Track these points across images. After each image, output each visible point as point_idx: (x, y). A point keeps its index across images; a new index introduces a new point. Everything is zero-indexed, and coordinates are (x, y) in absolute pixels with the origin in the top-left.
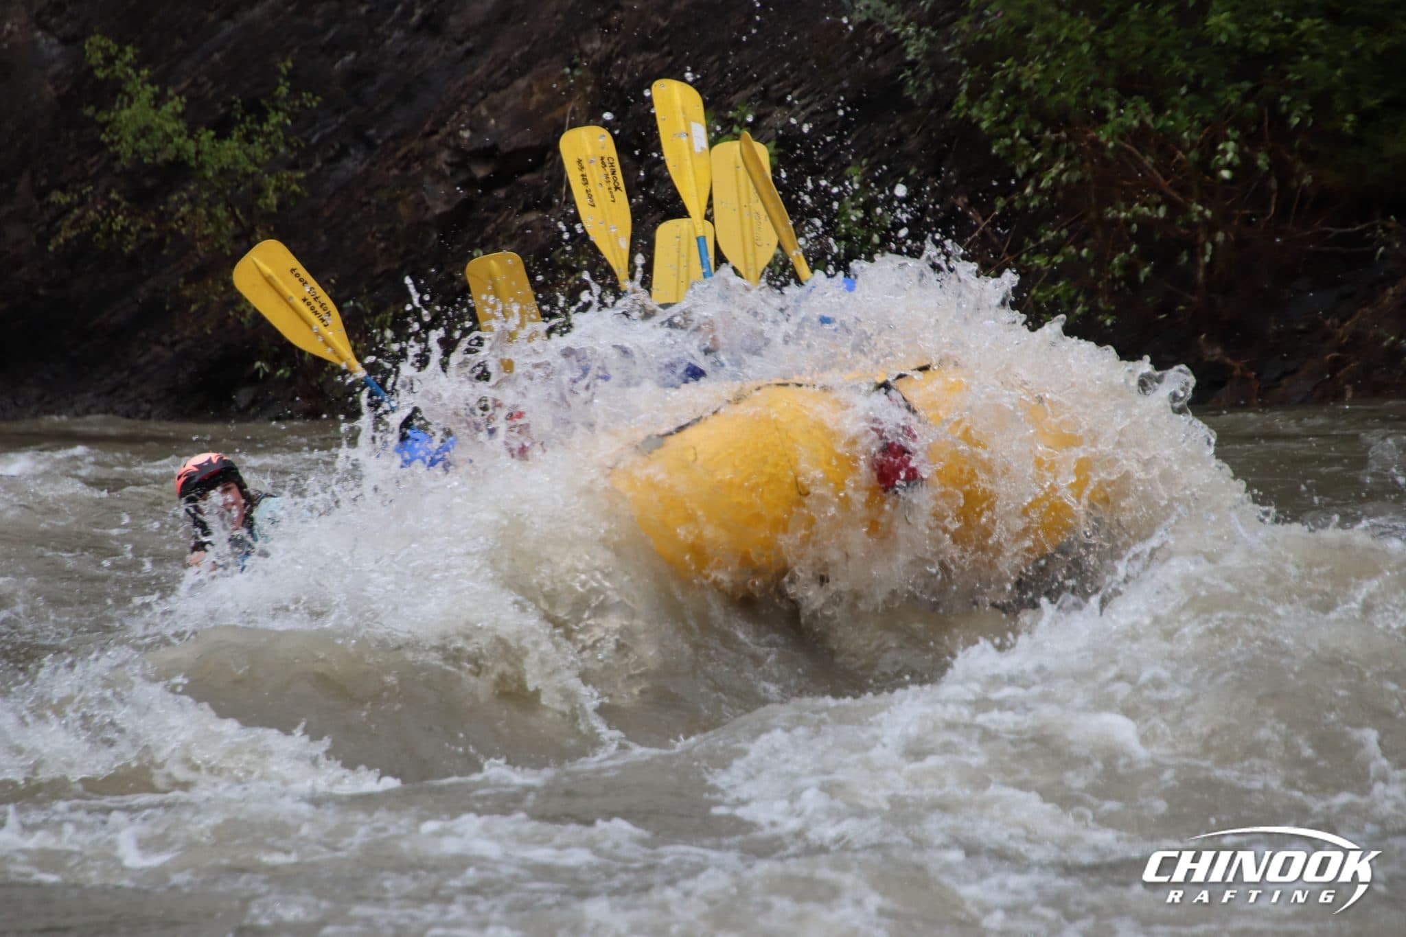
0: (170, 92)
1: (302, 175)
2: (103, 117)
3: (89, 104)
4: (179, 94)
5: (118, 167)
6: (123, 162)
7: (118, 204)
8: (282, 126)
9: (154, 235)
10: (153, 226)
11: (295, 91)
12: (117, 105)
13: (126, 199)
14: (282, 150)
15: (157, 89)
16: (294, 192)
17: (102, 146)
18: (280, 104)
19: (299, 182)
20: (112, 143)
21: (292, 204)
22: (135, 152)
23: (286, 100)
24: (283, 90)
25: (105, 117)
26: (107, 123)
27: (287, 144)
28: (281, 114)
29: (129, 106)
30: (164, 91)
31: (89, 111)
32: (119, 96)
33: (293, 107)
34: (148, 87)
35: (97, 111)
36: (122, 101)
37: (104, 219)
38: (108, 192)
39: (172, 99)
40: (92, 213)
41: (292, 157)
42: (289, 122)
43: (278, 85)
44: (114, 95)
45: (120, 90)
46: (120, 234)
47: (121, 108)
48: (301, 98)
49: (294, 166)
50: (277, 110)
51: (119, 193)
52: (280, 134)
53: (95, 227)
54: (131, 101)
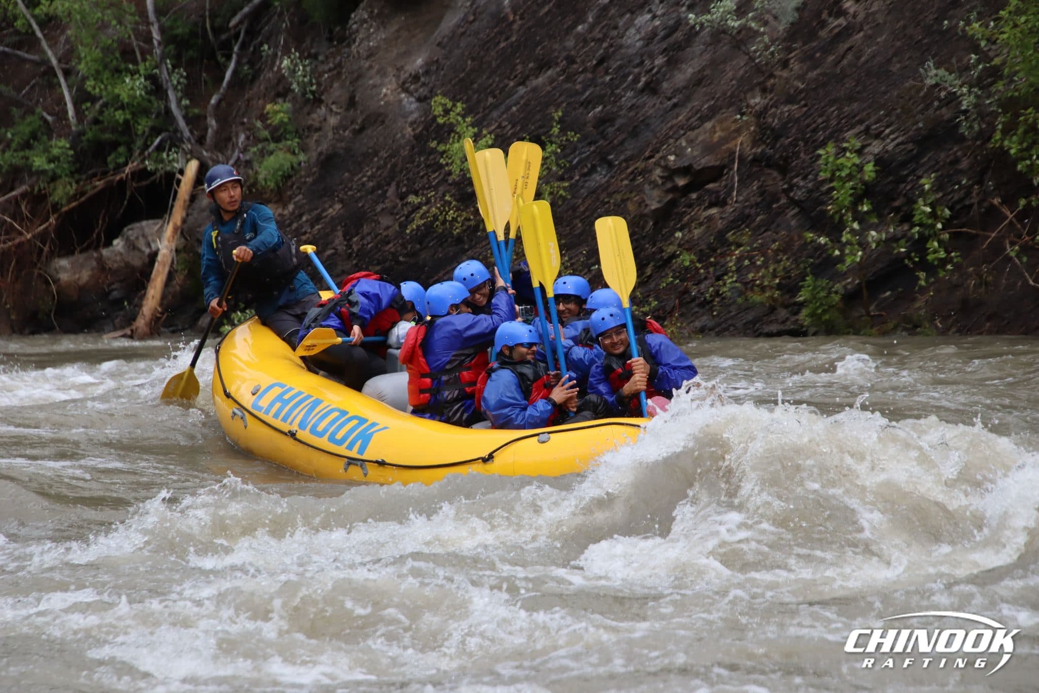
0: (485, 132)
1: (567, 184)
2: (442, 148)
3: (433, 139)
4: (490, 133)
5: (450, 179)
6: (454, 176)
7: (450, 203)
8: (555, 153)
9: (472, 223)
10: (472, 217)
11: (563, 131)
12: (451, 140)
13: (455, 200)
14: (554, 168)
15: (476, 130)
16: (561, 196)
17: (441, 167)
18: (553, 139)
19: (565, 189)
20: (447, 164)
21: (560, 203)
22: (461, 170)
23: (558, 137)
24: (556, 130)
25: (443, 148)
26: (444, 152)
27: (558, 165)
28: (554, 145)
29: (458, 141)
30: (480, 131)
31: (433, 144)
32: (452, 135)
33: (561, 141)
34: (470, 128)
35: (438, 144)
36: (454, 138)
37: (441, 214)
38: (444, 195)
39: (485, 136)
40: (434, 209)
41: (560, 173)
42: (559, 150)
43: (552, 127)
44: (449, 134)
45: (453, 131)
46: (451, 222)
47: (453, 142)
48: (567, 135)
49: (562, 179)
50: (551, 143)
51: (451, 196)
52: (553, 158)
53: (435, 218)
54: (460, 137)
